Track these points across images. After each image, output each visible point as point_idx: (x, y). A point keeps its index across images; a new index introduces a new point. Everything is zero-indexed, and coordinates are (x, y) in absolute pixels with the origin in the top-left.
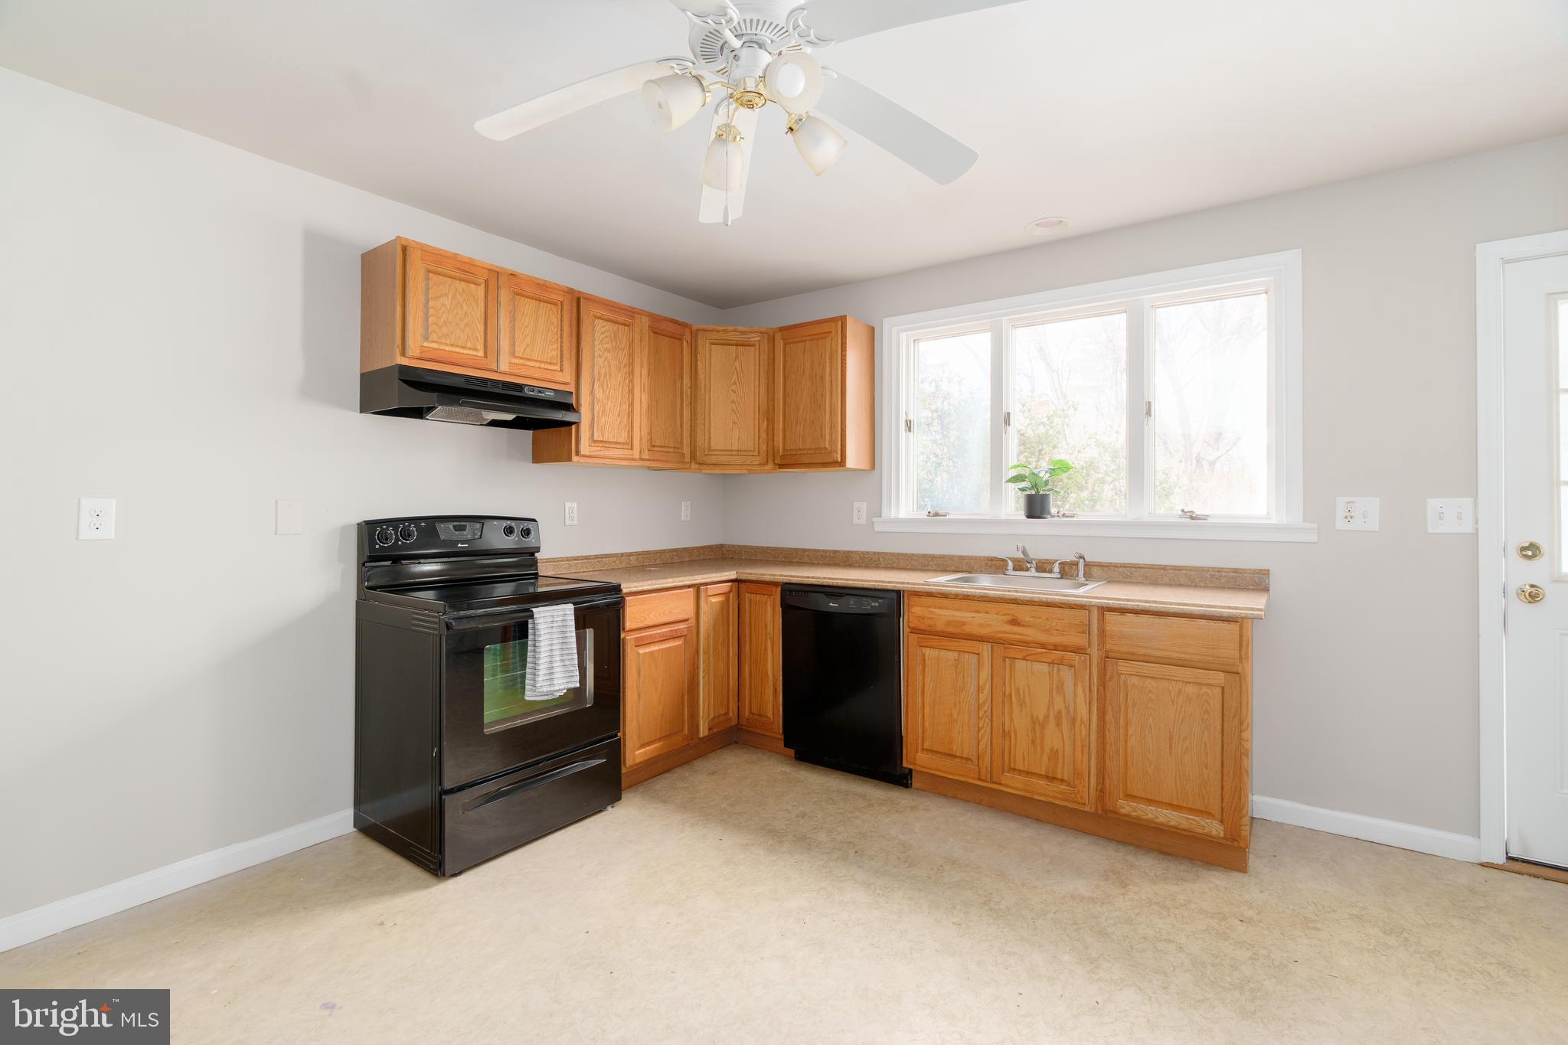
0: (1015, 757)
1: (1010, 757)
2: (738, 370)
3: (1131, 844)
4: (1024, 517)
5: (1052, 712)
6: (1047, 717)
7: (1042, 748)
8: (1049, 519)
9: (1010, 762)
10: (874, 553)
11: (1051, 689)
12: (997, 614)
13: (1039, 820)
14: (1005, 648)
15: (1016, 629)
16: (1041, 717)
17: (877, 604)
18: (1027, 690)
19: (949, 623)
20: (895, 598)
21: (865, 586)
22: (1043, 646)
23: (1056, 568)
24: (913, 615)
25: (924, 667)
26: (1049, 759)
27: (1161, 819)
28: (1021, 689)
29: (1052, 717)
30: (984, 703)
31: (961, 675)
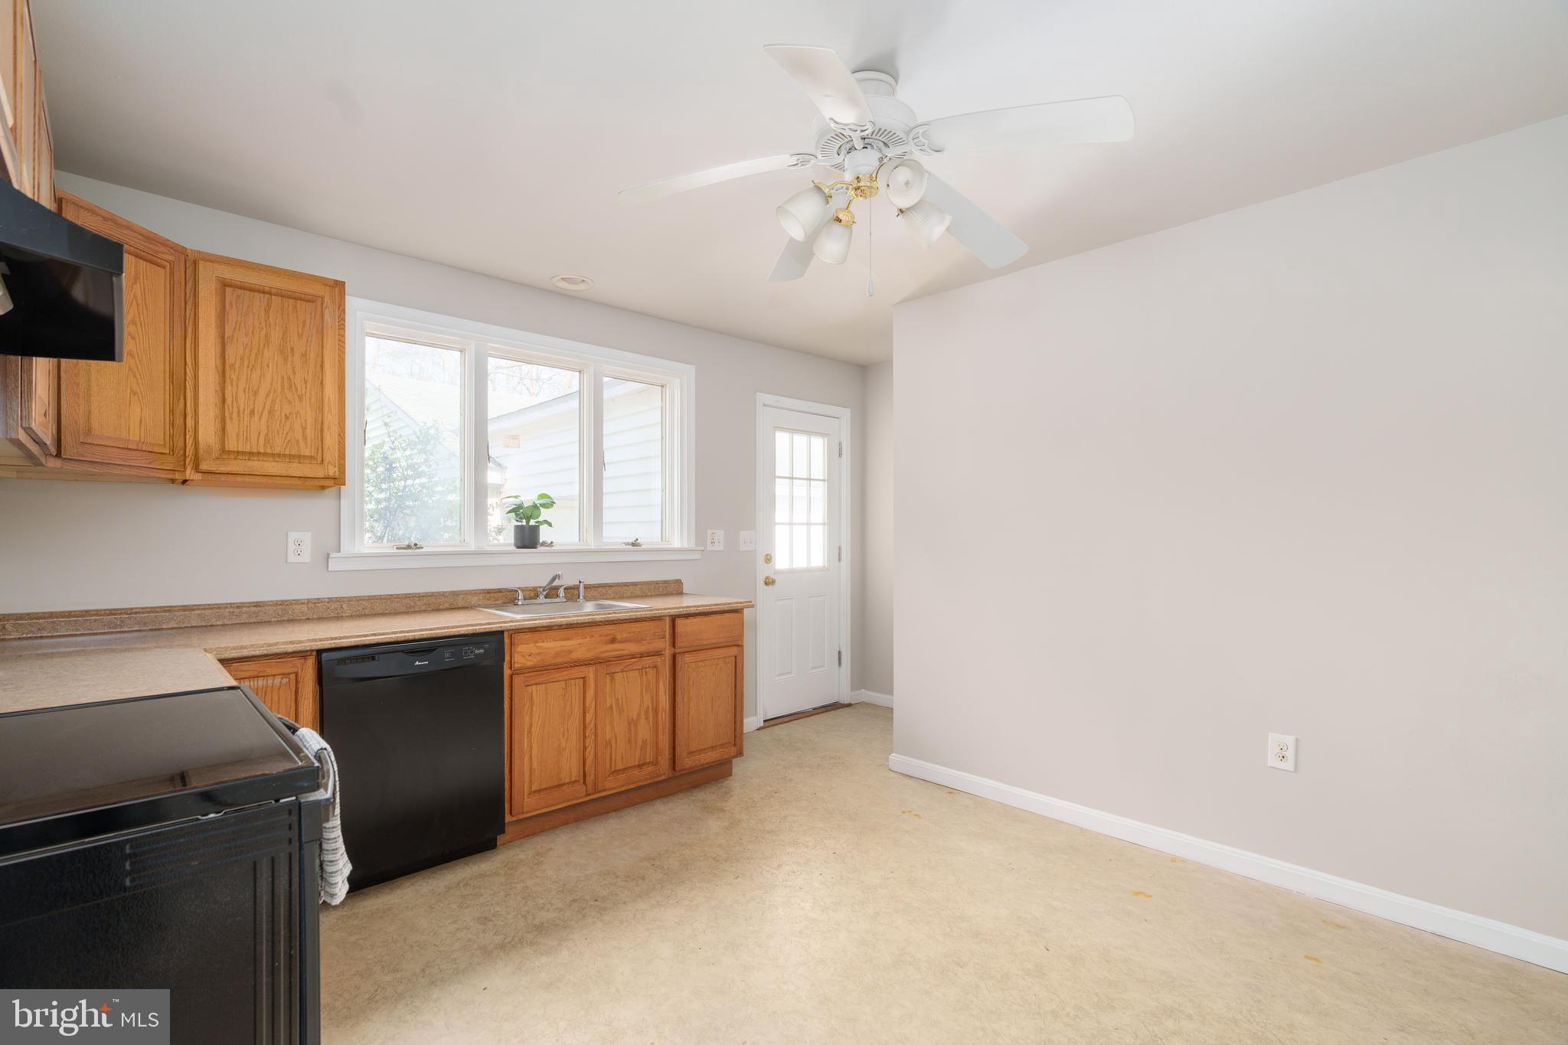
0: (615, 760)
1: (611, 762)
2: (140, 301)
3: (677, 792)
4: (513, 548)
5: (642, 709)
6: (639, 715)
7: (636, 743)
8: (540, 549)
9: (611, 766)
10: (330, 600)
11: (642, 690)
12: (601, 636)
13: (616, 810)
14: (607, 666)
15: (616, 646)
16: (635, 719)
17: (482, 651)
18: (624, 696)
19: (557, 655)
20: (495, 641)
21: (461, 633)
22: (633, 656)
23: (561, 592)
24: (522, 654)
25: (532, 705)
26: (641, 750)
27: (708, 760)
28: (620, 699)
29: (643, 714)
30: (590, 722)
31: (569, 703)
